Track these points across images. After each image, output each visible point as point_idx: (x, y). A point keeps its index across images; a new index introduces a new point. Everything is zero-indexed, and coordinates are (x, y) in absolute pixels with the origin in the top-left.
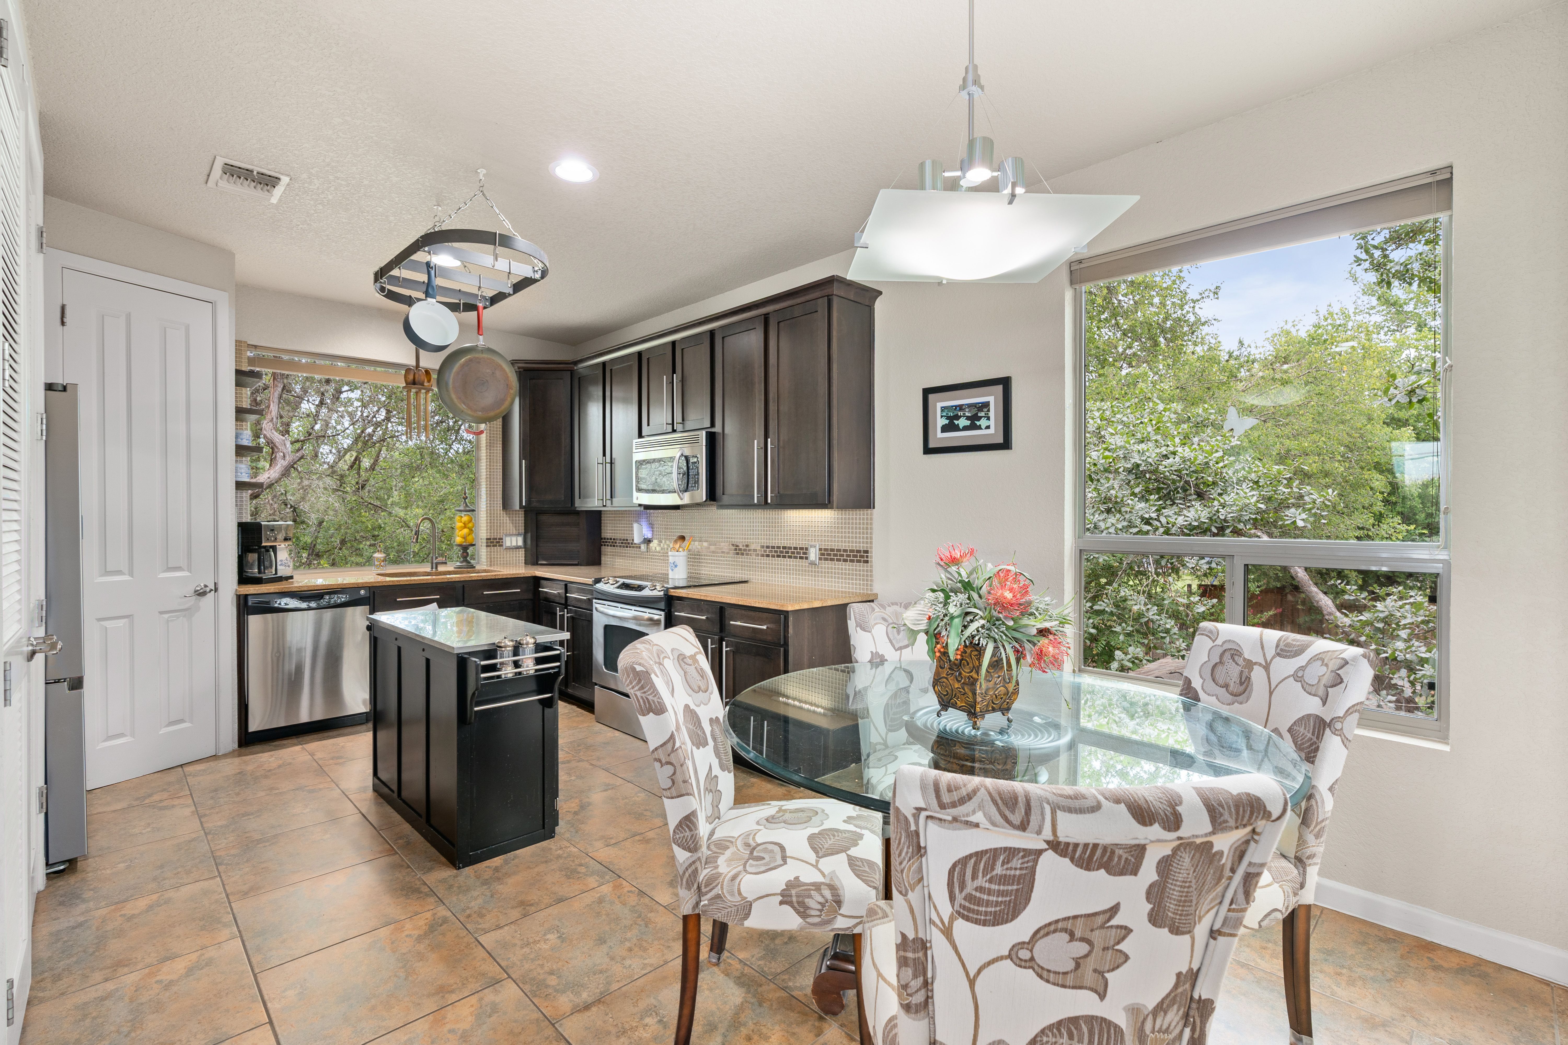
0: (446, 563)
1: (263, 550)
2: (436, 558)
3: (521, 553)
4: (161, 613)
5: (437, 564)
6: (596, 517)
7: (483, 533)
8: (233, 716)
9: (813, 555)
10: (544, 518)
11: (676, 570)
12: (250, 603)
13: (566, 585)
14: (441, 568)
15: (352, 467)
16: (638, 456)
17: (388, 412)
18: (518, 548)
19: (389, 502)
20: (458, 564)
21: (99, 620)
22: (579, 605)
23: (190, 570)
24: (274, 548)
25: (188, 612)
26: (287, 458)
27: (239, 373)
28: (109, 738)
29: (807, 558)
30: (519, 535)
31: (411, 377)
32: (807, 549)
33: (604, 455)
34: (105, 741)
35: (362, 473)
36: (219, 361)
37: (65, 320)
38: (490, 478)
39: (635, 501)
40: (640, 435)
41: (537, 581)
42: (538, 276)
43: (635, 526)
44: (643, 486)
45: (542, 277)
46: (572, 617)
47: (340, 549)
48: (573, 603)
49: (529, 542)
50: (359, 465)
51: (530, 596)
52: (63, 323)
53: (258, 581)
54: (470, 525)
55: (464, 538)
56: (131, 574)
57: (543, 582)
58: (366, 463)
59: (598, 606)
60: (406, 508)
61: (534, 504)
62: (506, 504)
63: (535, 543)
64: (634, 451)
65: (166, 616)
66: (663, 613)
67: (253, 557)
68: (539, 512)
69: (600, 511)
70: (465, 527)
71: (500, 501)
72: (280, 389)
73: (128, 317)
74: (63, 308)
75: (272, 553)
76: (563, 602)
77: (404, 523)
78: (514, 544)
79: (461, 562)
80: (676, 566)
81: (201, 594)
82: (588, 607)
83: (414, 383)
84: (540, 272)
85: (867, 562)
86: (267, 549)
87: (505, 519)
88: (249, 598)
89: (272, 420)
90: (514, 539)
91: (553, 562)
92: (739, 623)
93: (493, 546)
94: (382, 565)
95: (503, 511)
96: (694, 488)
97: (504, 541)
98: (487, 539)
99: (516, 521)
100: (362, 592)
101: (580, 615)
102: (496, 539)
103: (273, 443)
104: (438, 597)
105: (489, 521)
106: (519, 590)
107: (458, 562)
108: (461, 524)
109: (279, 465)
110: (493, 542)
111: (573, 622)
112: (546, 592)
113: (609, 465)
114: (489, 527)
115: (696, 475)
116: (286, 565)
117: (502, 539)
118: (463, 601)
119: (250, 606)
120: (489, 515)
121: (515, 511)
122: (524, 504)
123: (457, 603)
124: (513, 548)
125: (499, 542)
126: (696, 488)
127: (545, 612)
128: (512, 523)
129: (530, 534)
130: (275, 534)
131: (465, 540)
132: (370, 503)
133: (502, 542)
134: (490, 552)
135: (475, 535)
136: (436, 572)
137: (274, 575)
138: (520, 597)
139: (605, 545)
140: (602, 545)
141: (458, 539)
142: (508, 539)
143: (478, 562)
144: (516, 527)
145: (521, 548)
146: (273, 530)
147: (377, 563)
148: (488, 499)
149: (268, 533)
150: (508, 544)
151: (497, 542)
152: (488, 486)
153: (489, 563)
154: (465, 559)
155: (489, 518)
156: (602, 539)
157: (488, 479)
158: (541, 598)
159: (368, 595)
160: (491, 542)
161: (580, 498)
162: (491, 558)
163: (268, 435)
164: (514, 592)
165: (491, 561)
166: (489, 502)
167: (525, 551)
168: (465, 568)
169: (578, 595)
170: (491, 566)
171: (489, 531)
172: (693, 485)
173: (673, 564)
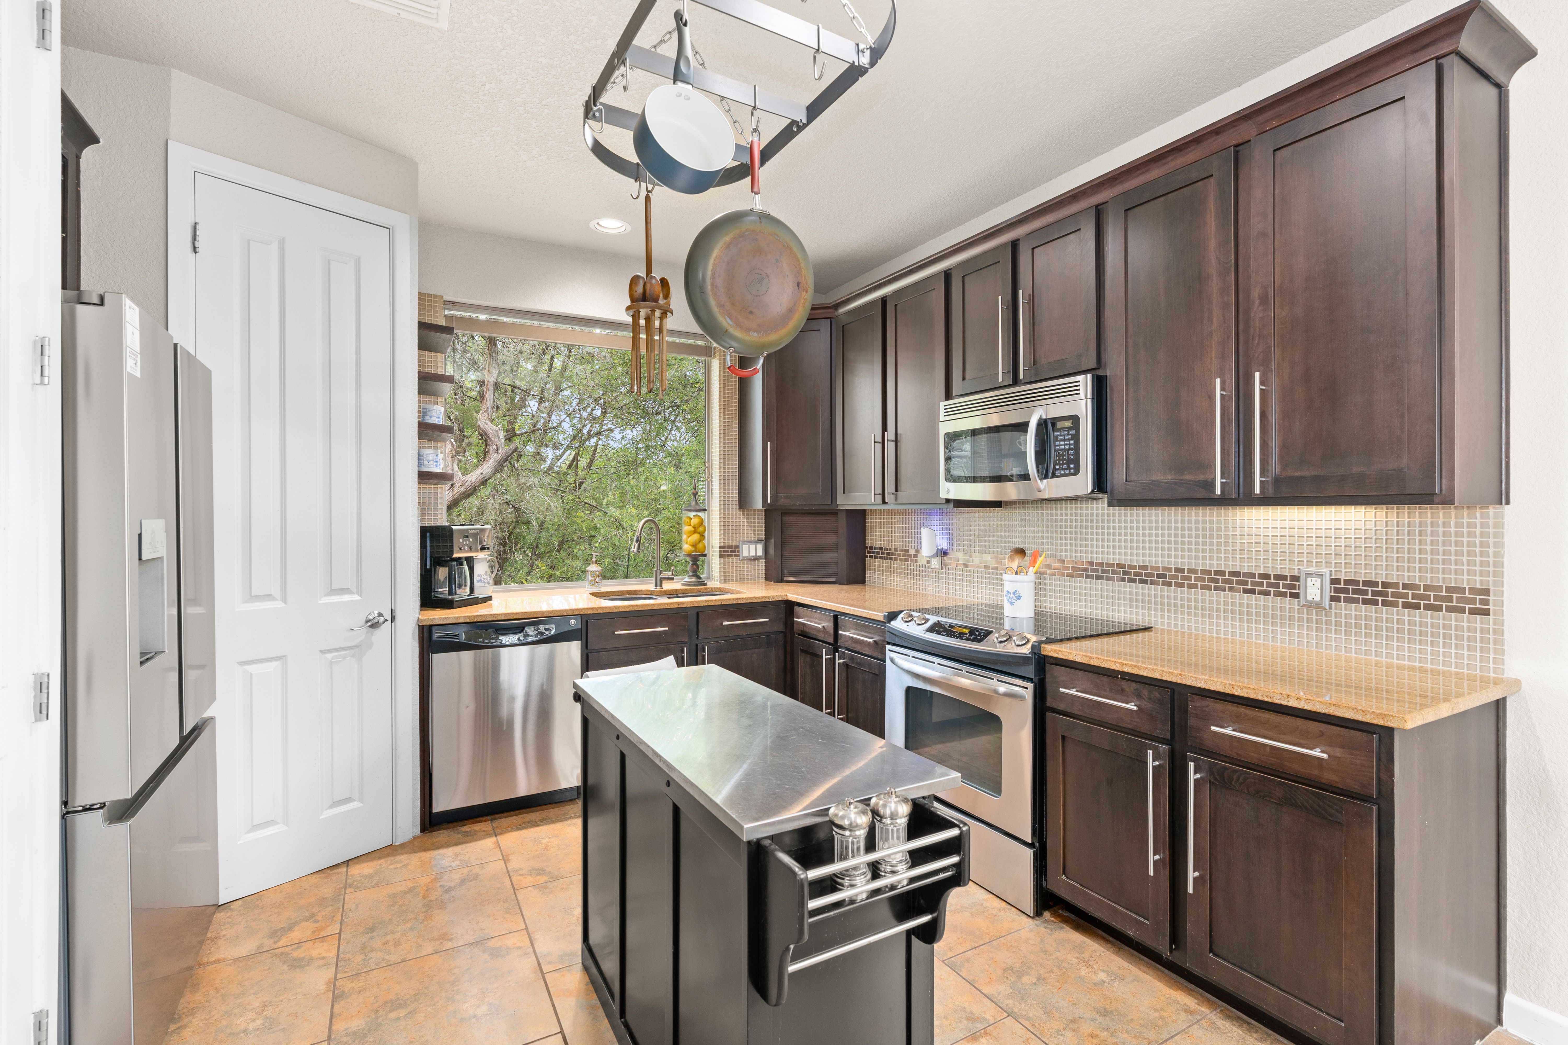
0: (672, 579)
1: (454, 563)
2: (661, 573)
3: (762, 565)
4: (323, 652)
5: (662, 579)
6: (858, 518)
7: (714, 540)
8: (414, 790)
9: (1314, 590)
10: (790, 520)
11: (1017, 603)
12: (435, 637)
13: (836, 618)
14: (667, 586)
15: (570, 466)
16: (946, 427)
17: (604, 408)
18: (756, 558)
19: (605, 502)
20: (687, 579)
21: (242, 663)
22: (858, 648)
23: (360, 593)
24: (470, 561)
25: (358, 650)
26: (500, 451)
27: (422, 326)
28: (255, 828)
29: (1295, 596)
30: (758, 541)
31: (639, 289)
32: (1296, 578)
33: (885, 428)
34: (249, 831)
35: (579, 472)
36: (398, 306)
37: (197, 244)
38: (724, 467)
39: (943, 495)
40: (948, 396)
41: (789, 607)
42: (865, 60)
43: (925, 532)
44: (956, 472)
45: (873, 63)
46: (847, 666)
47: (558, 551)
48: (849, 644)
49: (772, 551)
50: (577, 464)
51: (780, 627)
52: (195, 249)
53: (448, 604)
54: (701, 529)
55: (694, 545)
56: (284, 600)
57: (797, 609)
58: (583, 462)
59: (893, 655)
60: (621, 508)
61: (782, 501)
62: (744, 501)
63: (779, 552)
64: (942, 418)
65: (329, 656)
66: (1030, 686)
67: (442, 573)
68: (786, 512)
69: (864, 510)
70: (695, 532)
71: (736, 498)
73: (282, 243)
74: (195, 225)
75: (466, 567)
76: (831, 640)
77: (618, 524)
78: (753, 553)
79: (691, 577)
80: (1019, 598)
81: (375, 625)
82: (880, 657)
83: (644, 298)
84: (868, 53)
85: (1487, 613)
86: (459, 561)
87: (741, 520)
88: (434, 628)
89: (487, 410)
90: (753, 547)
91: (804, 578)
92: (1229, 731)
93: (728, 556)
94: (597, 580)
95: (740, 510)
96: (1067, 472)
97: (740, 549)
98: (721, 547)
99: (755, 522)
100: (573, 622)
101: (859, 664)
102: (731, 547)
103: (486, 434)
104: (667, 629)
105: (722, 524)
106: (768, 620)
107: (686, 577)
108: (690, 528)
109: (492, 460)
110: (728, 551)
111: (847, 671)
112: (803, 624)
113: (893, 444)
114: (722, 532)
115: (1072, 450)
116: (484, 582)
117: (738, 547)
118: (697, 634)
119: (436, 641)
120: (722, 515)
121: (755, 510)
122: (769, 502)
123: (690, 637)
124: (750, 559)
125: (735, 551)
126: (1072, 471)
127: (802, 650)
128: (751, 527)
129: (773, 541)
130: (469, 541)
131: (693, 549)
132: (586, 503)
133: (739, 551)
134: (725, 564)
135: (706, 542)
136: (660, 591)
137: (468, 596)
138: (768, 629)
139: (871, 557)
140: (867, 557)
141: (687, 547)
142: (745, 547)
143: (709, 577)
144: (754, 531)
145: (761, 559)
146: (467, 537)
147: (590, 578)
148: (722, 494)
149: (461, 540)
150: (746, 554)
151: (732, 551)
152: (722, 478)
153: (722, 578)
154: (695, 573)
155: (722, 520)
156: (867, 548)
157: (722, 469)
158: (795, 630)
159: (580, 627)
160: (725, 551)
161: (844, 493)
162: (725, 572)
163: (482, 426)
164: (761, 622)
165: (725, 576)
166: (722, 499)
167: (766, 563)
168: (695, 585)
169: (858, 635)
170: (725, 582)
171: (722, 536)
172: (1065, 466)
173: (1014, 593)
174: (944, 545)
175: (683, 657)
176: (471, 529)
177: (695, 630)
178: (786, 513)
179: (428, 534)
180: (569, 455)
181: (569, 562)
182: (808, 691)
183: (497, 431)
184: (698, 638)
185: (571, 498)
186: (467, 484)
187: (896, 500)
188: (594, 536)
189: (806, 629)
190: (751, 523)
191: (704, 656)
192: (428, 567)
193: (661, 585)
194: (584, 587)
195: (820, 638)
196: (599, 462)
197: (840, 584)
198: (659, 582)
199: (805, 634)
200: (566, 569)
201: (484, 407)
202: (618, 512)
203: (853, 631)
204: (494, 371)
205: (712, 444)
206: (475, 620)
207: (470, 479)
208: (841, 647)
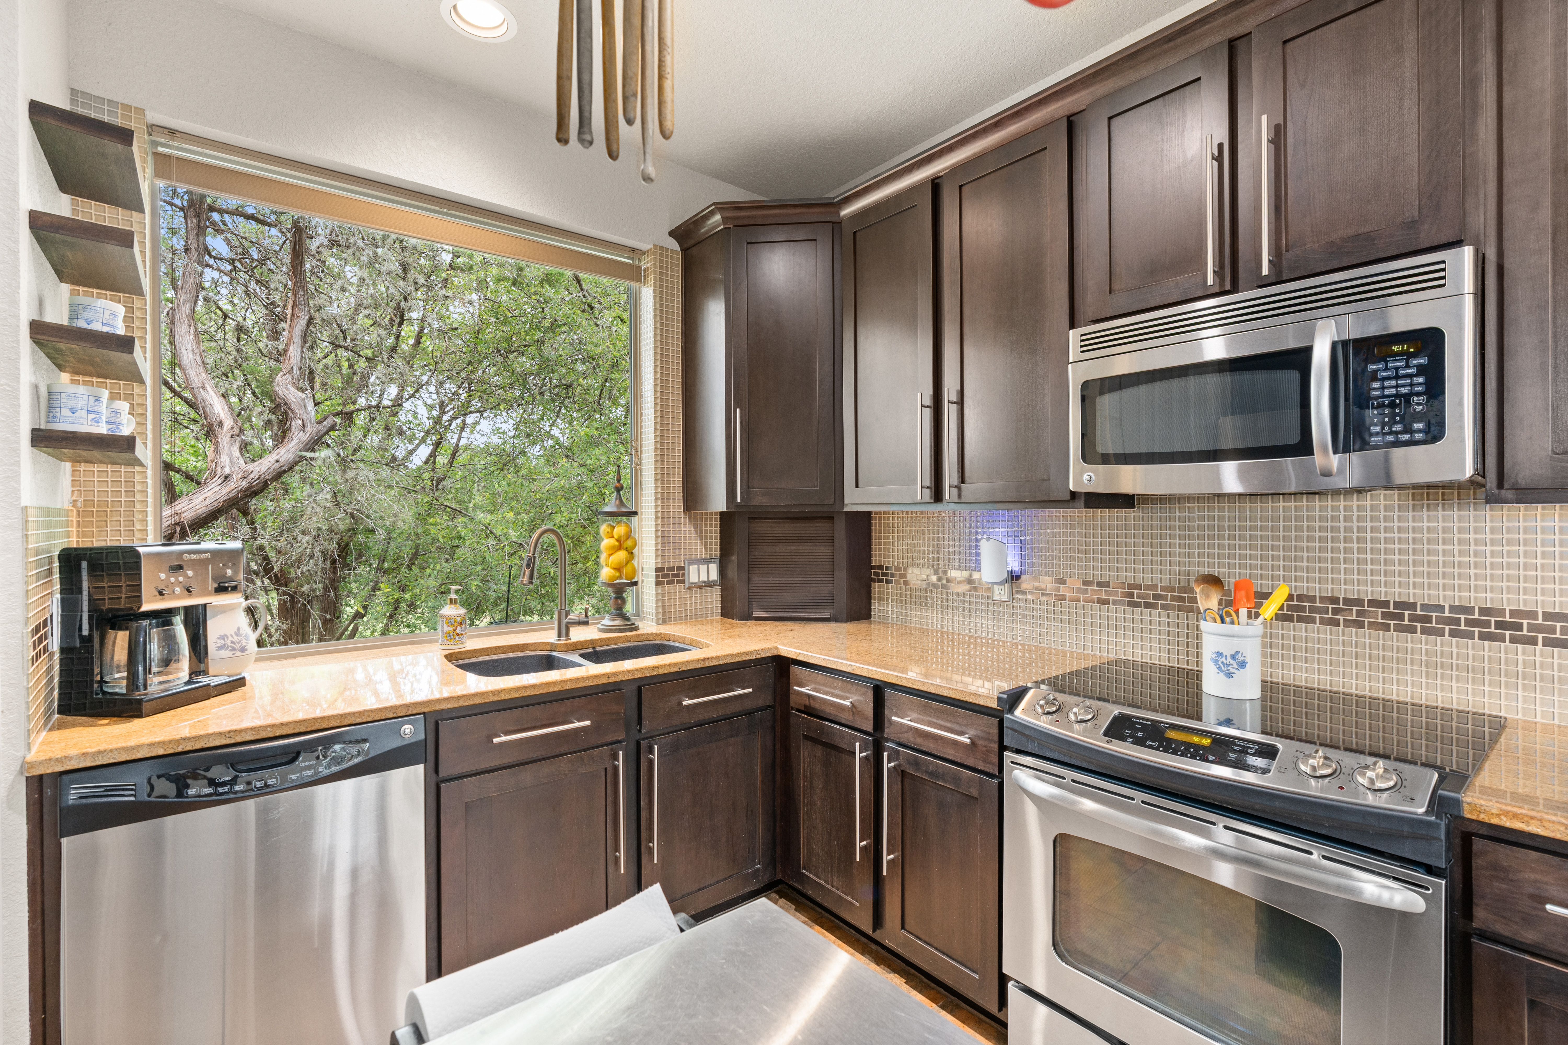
0: (584, 621)
1: (149, 621)
2: (568, 614)
3: (716, 594)
6: (863, 523)
7: (648, 559)
10: (762, 527)
11: (1239, 674)
12: (73, 798)
13: (878, 691)
14: (577, 635)
15: (426, 462)
16: (1084, 371)
18: (708, 585)
20: (607, 621)
22: (928, 745)
24: (190, 614)
26: (309, 428)
30: (711, 560)
33: (939, 383)
38: (661, 449)
39: (1072, 485)
41: (784, 667)
43: (985, 545)
46: (907, 774)
48: (908, 738)
49: (731, 573)
51: (770, 701)
54: (629, 543)
55: (619, 569)
57: (795, 669)
58: (442, 460)
61: (759, 500)
62: (690, 500)
63: (744, 576)
67: (116, 642)
68: (761, 516)
69: (869, 514)
70: (620, 548)
71: (679, 496)
72: (303, 322)
75: (181, 627)
76: (869, 726)
77: (488, 531)
78: (704, 578)
79: (613, 618)
80: (1242, 665)
82: (992, 771)
86: (163, 617)
87: (686, 528)
88: (72, 778)
89: (290, 371)
90: (703, 567)
91: (784, 613)
93: (669, 583)
94: (458, 631)
95: (685, 514)
96: (1405, 437)
97: (686, 572)
98: (657, 570)
99: (706, 532)
100: (407, 729)
101: (932, 774)
102: (672, 569)
103: (286, 404)
104: (588, 723)
105: (659, 534)
106: (750, 690)
107: (607, 617)
108: (612, 542)
109: (295, 441)
110: (668, 576)
111: (902, 782)
112: (809, 696)
113: (954, 408)
114: (660, 546)
115: (1418, 394)
116: (233, 649)
117: (682, 568)
118: (640, 723)
119: (74, 807)
120: (659, 521)
121: (706, 514)
122: (739, 500)
123: (627, 730)
124: (701, 587)
125: (677, 575)
126: (1418, 436)
127: (806, 737)
128: (701, 539)
129: (734, 558)
130: (186, 576)
131: (617, 574)
132: (447, 506)
133: (683, 575)
134: (663, 594)
135: (635, 562)
136: (567, 645)
137: (187, 683)
138: (750, 704)
139: (880, 581)
140: (873, 580)
141: (606, 573)
142: (693, 568)
143: (637, 614)
144: (706, 545)
145: (715, 585)
146: (180, 567)
147: (446, 629)
148: (659, 490)
149: (163, 576)
150: (693, 578)
151: (675, 576)
152: (659, 464)
153: (660, 616)
154: (620, 613)
155: (659, 528)
156: (873, 567)
157: (659, 452)
158: (792, 704)
159: (423, 737)
160: (664, 576)
161: (857, 486)
162: (664, 607)
163: (280, 393)
164: (740, 696)
165: (664, 613)
166: (659, 496)
167: (722, 591)
168: (620, 631)
169: (930, 724)
170: (664, 622)
171: (660, 553)
172: (1398, 427)
173: (1233, 657)
174: (1014, 564)
175: (616, 768)
176: (190, 552)
177: (635, 717)
178: (755, 518)
179: (84, 564)
180: (424, 451)
181: (422, 582)
182: (818, 803)
183: (303, 400)
184: (640, 731)
185: (425, 500)
186: (252, 476)
187: (960, 496)
188: (458, 546)
189: (817, 705)
190: (701, 533)
191: (651, 762)
192: (85, 632)
193: (567, 634)
194: (436, 641)
195: (843, 721)
196: (462, 458)
197: (837, 621)
198: (564, 630)
199: (811, 710)
200: (418, 590)
201: (285, 367)
202: (489, 517)
203: (914, 715)
204: (302, 315)
205: (641, 415)
206: (180, 749)
207: (258, 469)
208: (888, 740)
